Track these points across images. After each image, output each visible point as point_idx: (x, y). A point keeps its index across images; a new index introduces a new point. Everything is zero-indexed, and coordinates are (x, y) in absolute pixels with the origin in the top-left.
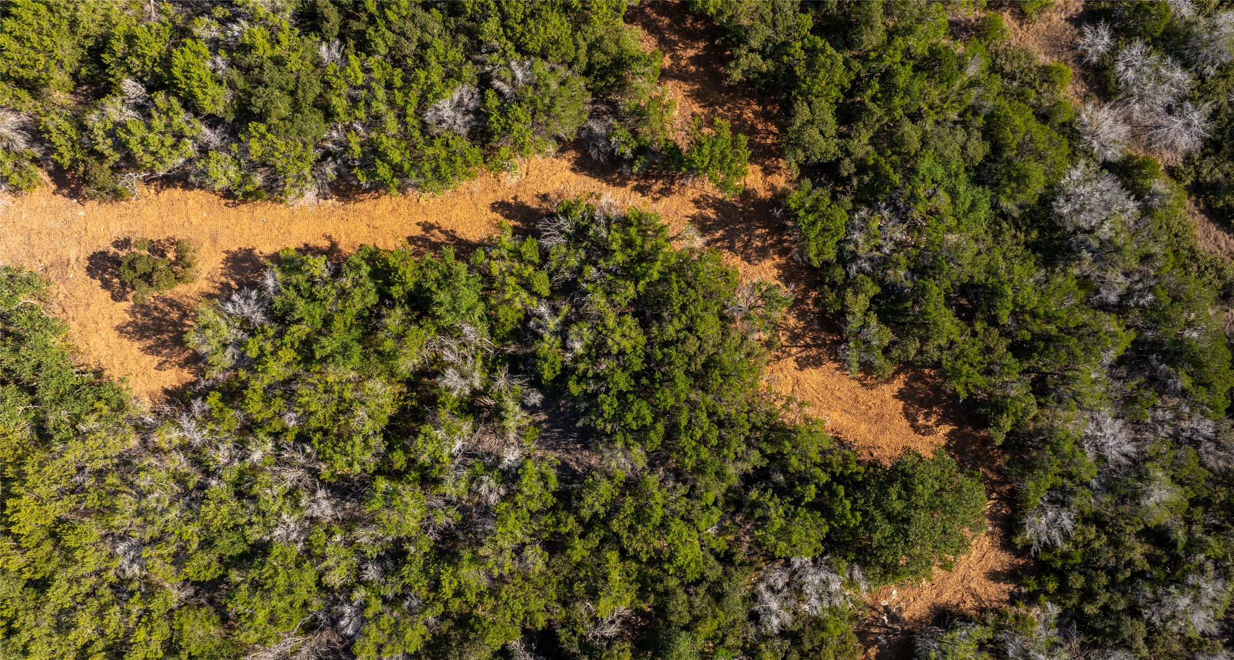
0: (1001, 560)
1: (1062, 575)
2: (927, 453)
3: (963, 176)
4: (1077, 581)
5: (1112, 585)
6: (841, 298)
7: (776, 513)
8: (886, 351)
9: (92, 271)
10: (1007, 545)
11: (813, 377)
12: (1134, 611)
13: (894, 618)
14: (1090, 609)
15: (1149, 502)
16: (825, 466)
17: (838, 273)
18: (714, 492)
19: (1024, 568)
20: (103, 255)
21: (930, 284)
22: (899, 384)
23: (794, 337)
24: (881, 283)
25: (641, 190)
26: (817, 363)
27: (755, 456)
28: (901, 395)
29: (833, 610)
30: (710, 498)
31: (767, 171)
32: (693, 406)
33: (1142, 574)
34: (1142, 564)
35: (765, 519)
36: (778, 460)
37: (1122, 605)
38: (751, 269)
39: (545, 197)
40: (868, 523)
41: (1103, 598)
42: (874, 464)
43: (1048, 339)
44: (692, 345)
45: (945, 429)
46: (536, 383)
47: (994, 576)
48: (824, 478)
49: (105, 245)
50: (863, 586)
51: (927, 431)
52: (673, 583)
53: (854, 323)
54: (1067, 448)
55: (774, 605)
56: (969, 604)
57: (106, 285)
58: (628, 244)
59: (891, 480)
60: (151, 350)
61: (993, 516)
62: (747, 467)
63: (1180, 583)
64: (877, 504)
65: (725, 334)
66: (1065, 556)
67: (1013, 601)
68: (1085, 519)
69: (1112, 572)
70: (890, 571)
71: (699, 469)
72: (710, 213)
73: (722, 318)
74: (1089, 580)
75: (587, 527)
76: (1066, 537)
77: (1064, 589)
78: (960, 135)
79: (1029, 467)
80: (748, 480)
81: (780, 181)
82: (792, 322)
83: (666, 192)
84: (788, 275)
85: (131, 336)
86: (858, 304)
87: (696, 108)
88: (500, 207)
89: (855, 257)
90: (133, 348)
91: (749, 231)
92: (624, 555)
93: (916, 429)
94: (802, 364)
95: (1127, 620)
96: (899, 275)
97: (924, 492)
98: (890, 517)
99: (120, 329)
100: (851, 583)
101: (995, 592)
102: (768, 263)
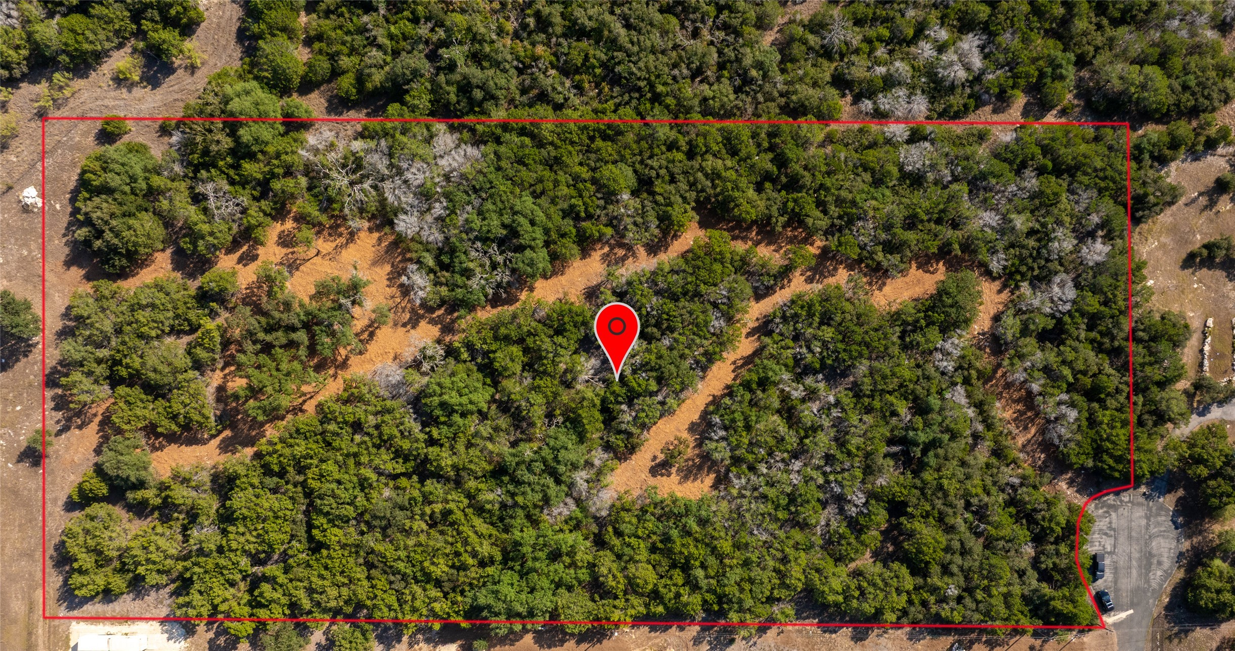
0: (997, 285)
1: (1018, 271)
2: (942, 278)
3: (872, 190)
4: (1024, 269)
5: (1034, 260)
6: (873, 259)
7: (919, 337)
8: (902, 261)
9: (654, 476)
10: (994, 279)
11: (887, 289)
12: (1048, 260)
13: (983, 334)
14: (1036, 272)
15: (1019, 226)
16: (919, 311)
17: (865, 253)
18: (895, 350)
19: (1006, 280)
20: (652, 468)
21: (895, 230)
22: (914, 265)
23: (870, 284)
24: (880, 243)
25: (782, 288)
26: (884, 284)
27: (898, 329)
28: (918, 268)
29: (963, 349)
30: (896, 352)
31: (812, 244)
32: (866, 332)
33: (1039, 248)
34: (1036, 245)
35: (918, 343)
36: (905, 323)
37: (1043, 262)
38: (837, 277)
39: (757, 319)
40: (947, 314)
41: (1036, 266)
42: (932, 296)
43: (943, 211)
44: (848, 317)
45: (941, 263)
46: (815, 372)
47: (1000, 292)
48: (922, 315)
49: (650, 464)
50: (964, 333)
51: (936, 270)
52: (911, 386)
53: (885, 264)
54: (980, 236)
55: (945, 364)
56: (1001, 307)
57: (662, 475)
58: (802, 307)
59: (941, 296)
60: (695, 479)
61: (981, 275)
62: (898, 334)
63: (1050, 240)
64: (944, 307)
65: (853, 304)
66: (1013, 265)
67: (1013, 294)
68: (1006, 249)
69: (1031, 255)
70: (967, 322)
71: (886, 348)
72: (809, 273)
73: (848, 300)
74: (1026, 265)
75: (872, 397)
76: (1006, 260)
77: (1023, 275)
78: (859, 179)
79: (975, 252)
80: (902, 338)
81: (819, 243)
82: (865, 280)
83: (790, 281)
84: (850, 268)
85: (685, 482)
86: (880, 256)
87: (773, 248)
88: (748, 335)
89: (866, 245)
90: (689, 484)
91: (825, 267)
92: (890, 393)
93: (933, 273)
94: (880, 289)
95: (1049, 264)
96: (883, 236)
97: (953, 290)
98: (952, 306)
99: (680, 483)
100: (960, 336)
101: (1005, 295)
102: (840, 271)
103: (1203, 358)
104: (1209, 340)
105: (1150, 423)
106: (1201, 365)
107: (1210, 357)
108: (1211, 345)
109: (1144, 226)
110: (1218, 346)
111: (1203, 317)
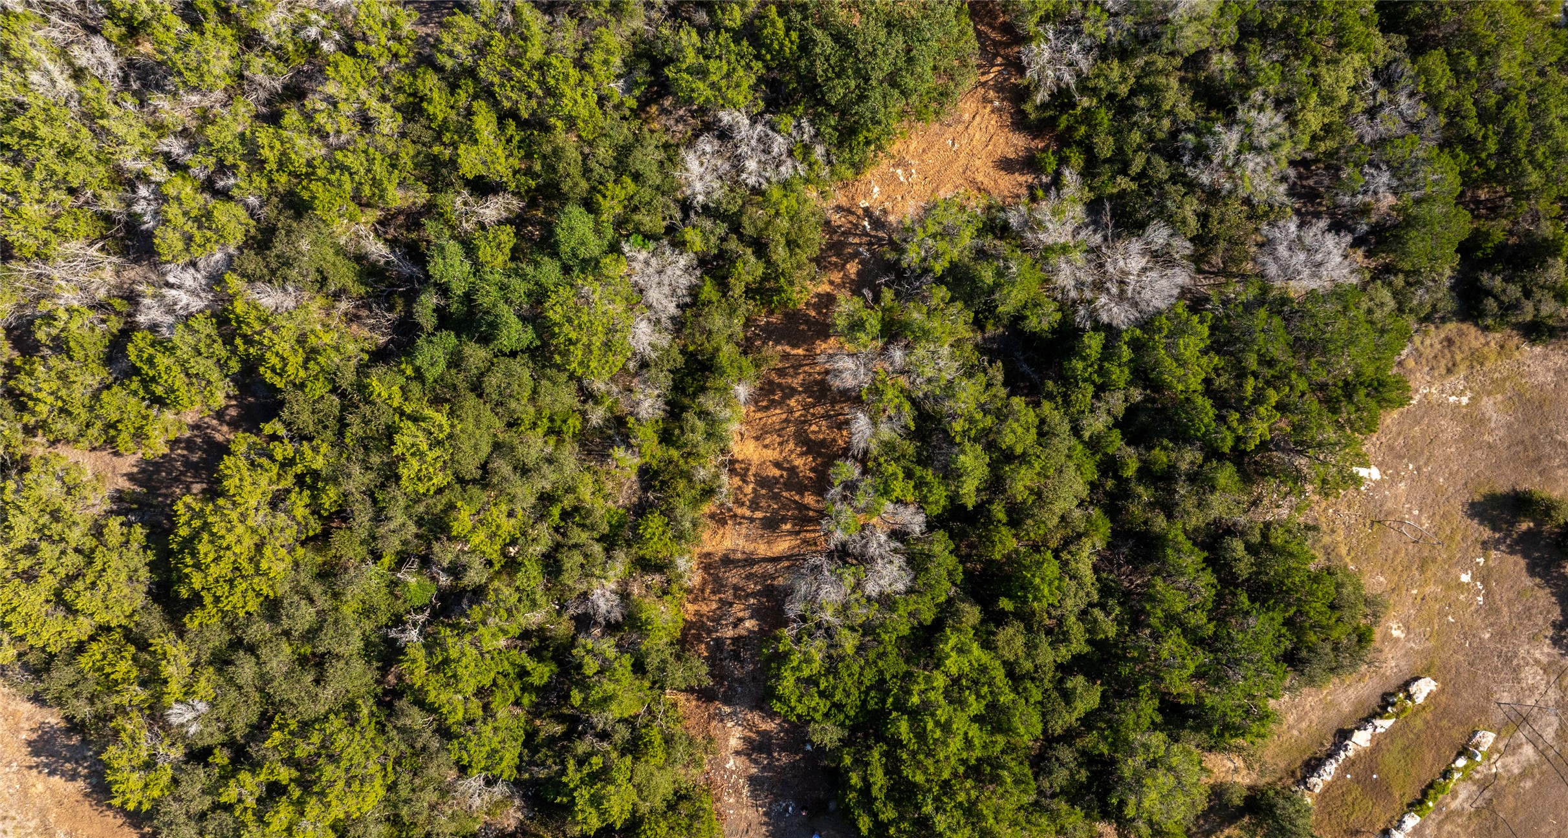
0: (1013, 143)
4: (1105, 147)
5: (1148, 147)
10: (1018, 121)
12: (1178, 174)
13: (877, 224)
14: (1125, 184)
41: (1138, 163)
47: (1006, 165)
77: (1091, 164)
95: (1173, 188)
101: (1008, 184)
103: (1331, 755)
104: (1384, 724)
105: (1061, 777)
106: (1313, 765)
107: (1350, 765)
108: (1378, 743)
109: (1473, 336)
110: (1391, 759)
111: (1420, 664)
